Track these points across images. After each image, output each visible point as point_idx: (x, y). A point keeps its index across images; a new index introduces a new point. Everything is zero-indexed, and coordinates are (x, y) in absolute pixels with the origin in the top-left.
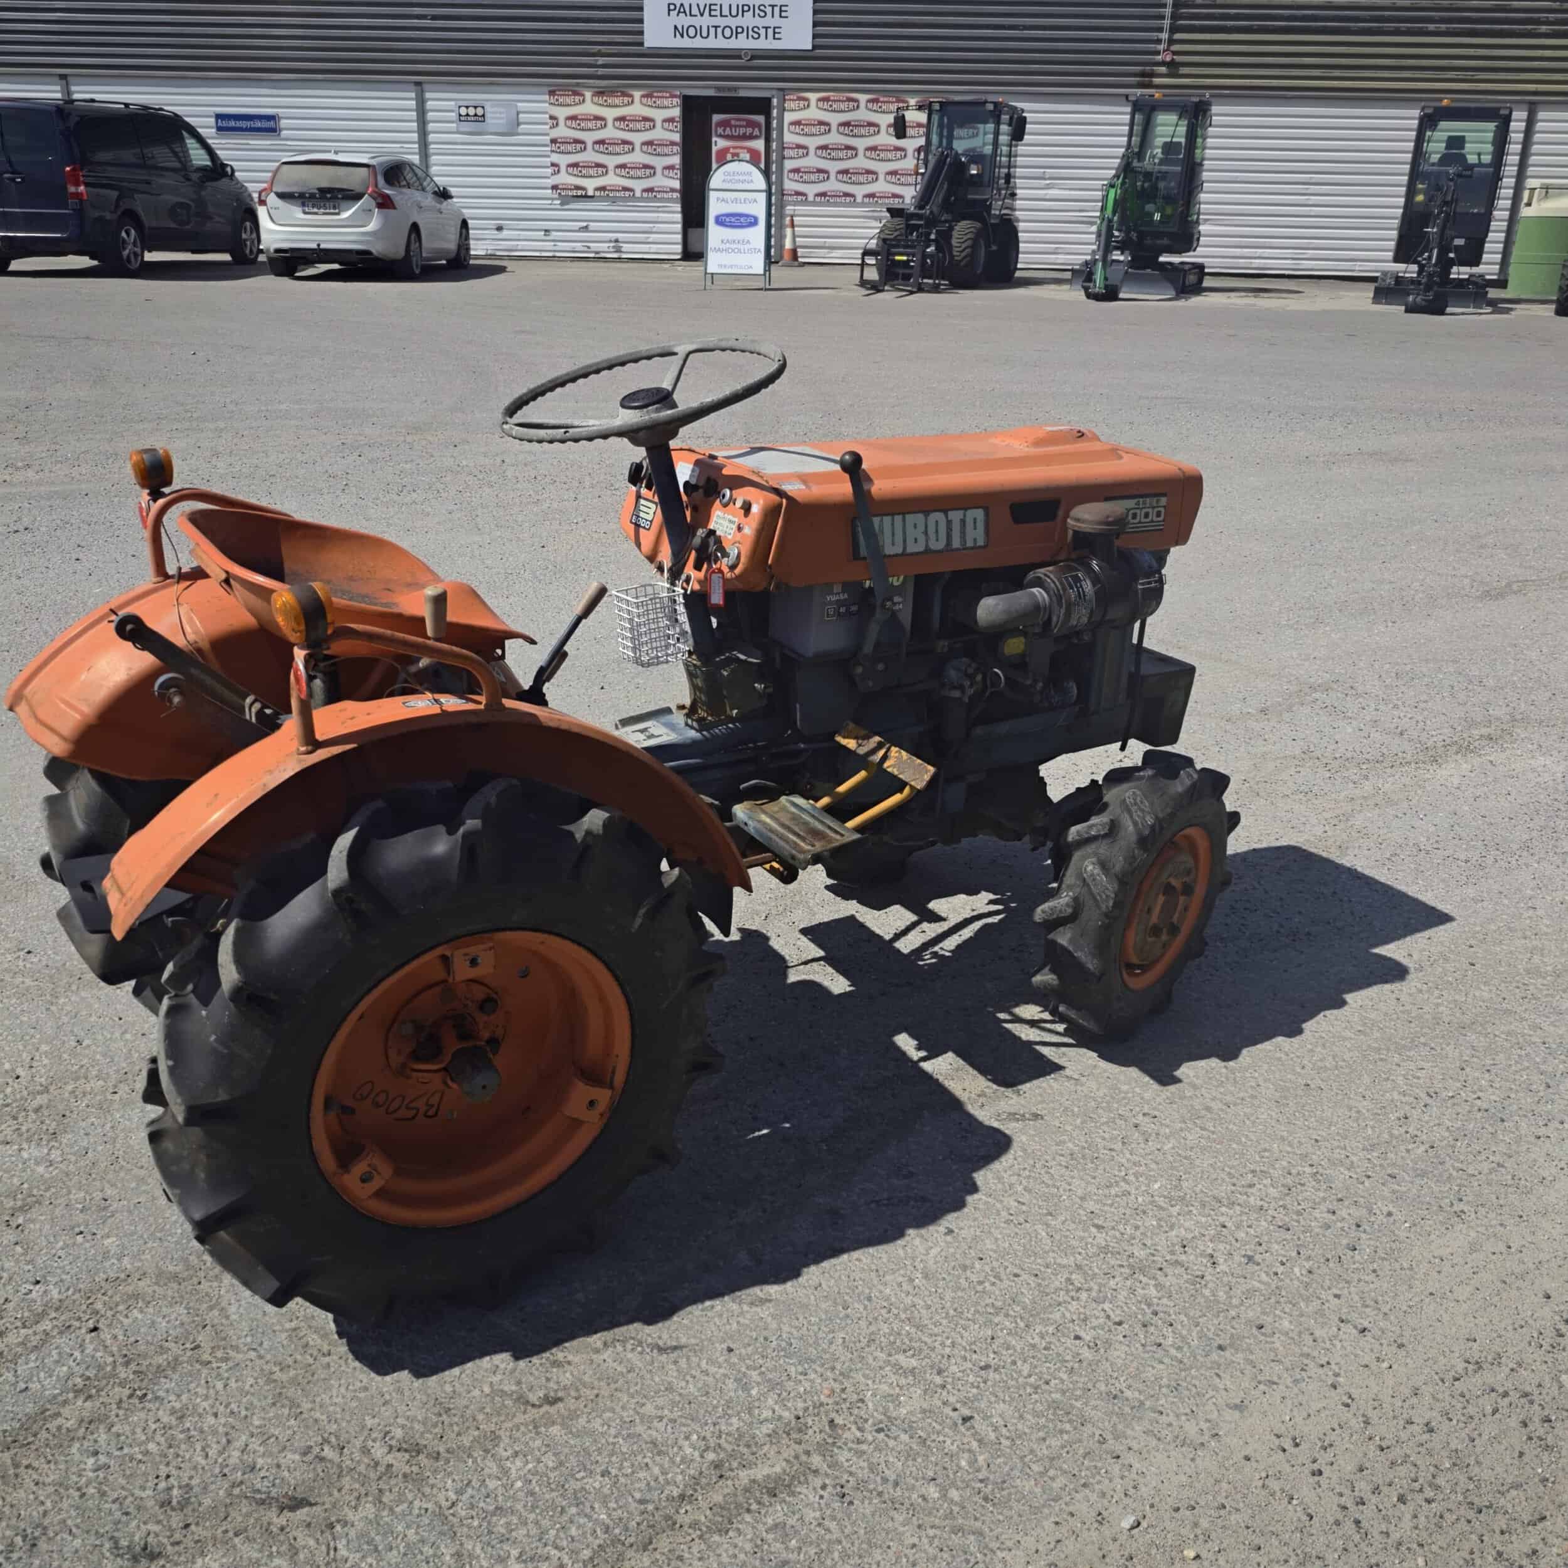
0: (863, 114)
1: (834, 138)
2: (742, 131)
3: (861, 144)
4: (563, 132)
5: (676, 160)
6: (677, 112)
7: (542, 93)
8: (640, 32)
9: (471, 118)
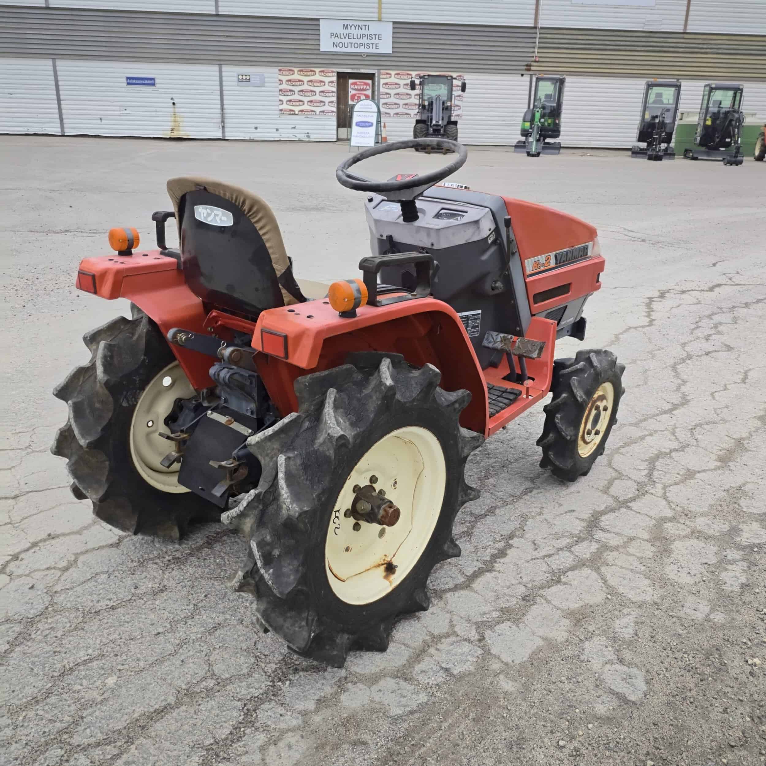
1: (401, 90)
2: (362, 87)
4: (284, 86)
5: (334, 99)
6: (335, 79)
7: (276, 70)
8: (319, 45)
9: (244, 80)
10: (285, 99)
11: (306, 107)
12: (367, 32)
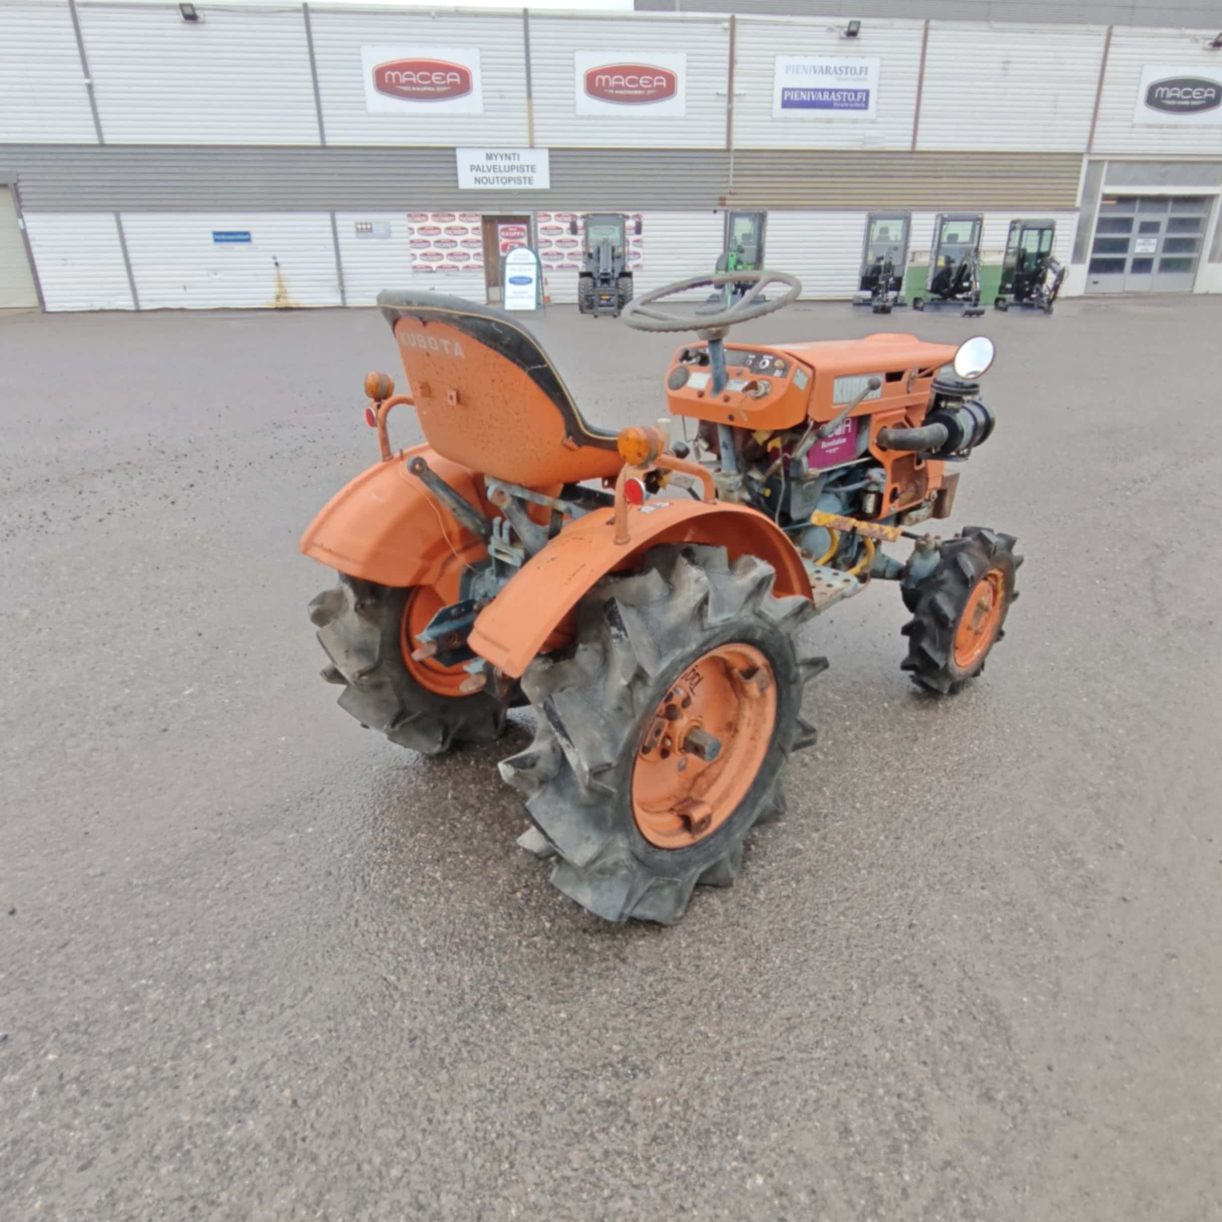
1: (565, 235)
2: (514, 234)
4: (416, 236)
5: (480, 250)
6: (479, 224)
7: (403, 216)
8: (457, 181)
9: (364, 231)
10: (418, 252)
11: (446, 262)
12: (516, 163)
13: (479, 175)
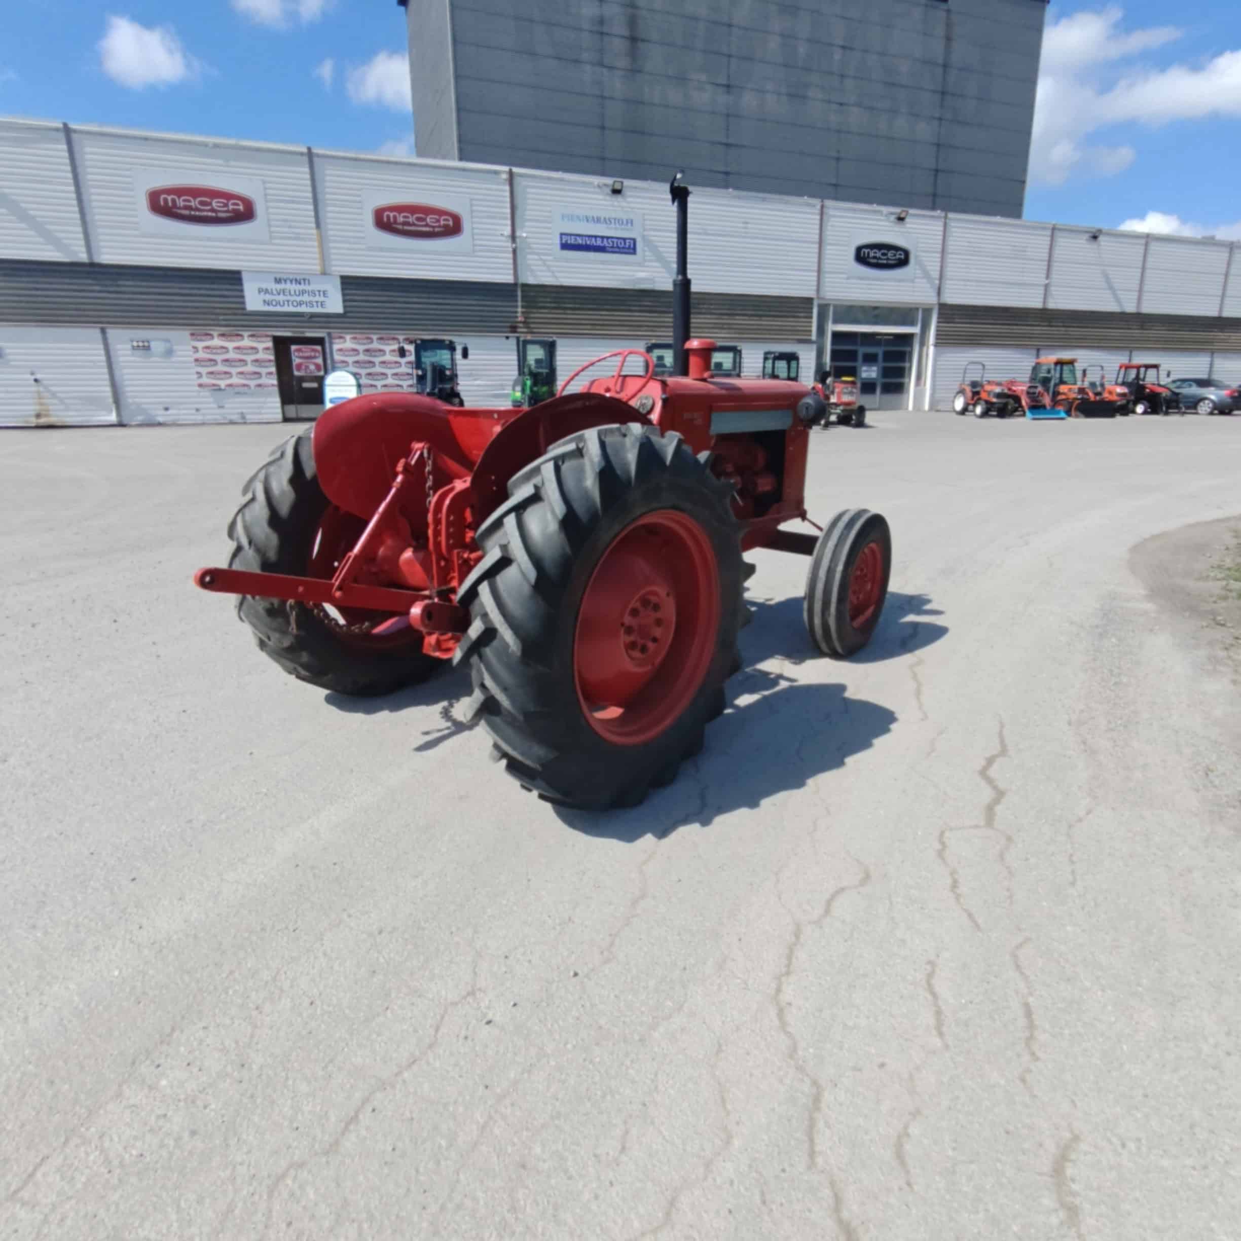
0: (376, 345)
1: (362, 357)
2: (309, 354)
3: (377, 360)
4: (201, 355)
5: (273, 369)
6: (270, 344)
7: (186, 334)
8: (243, 303)
9: (141, 348)
10: (204, 371)
12: (307, 288)
13: (268, 297)
